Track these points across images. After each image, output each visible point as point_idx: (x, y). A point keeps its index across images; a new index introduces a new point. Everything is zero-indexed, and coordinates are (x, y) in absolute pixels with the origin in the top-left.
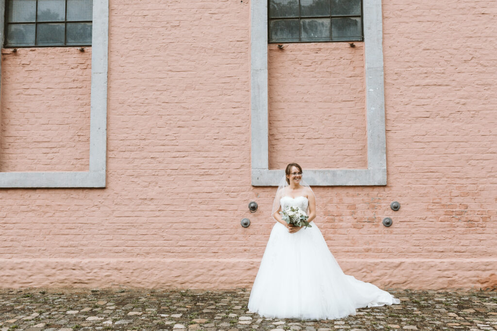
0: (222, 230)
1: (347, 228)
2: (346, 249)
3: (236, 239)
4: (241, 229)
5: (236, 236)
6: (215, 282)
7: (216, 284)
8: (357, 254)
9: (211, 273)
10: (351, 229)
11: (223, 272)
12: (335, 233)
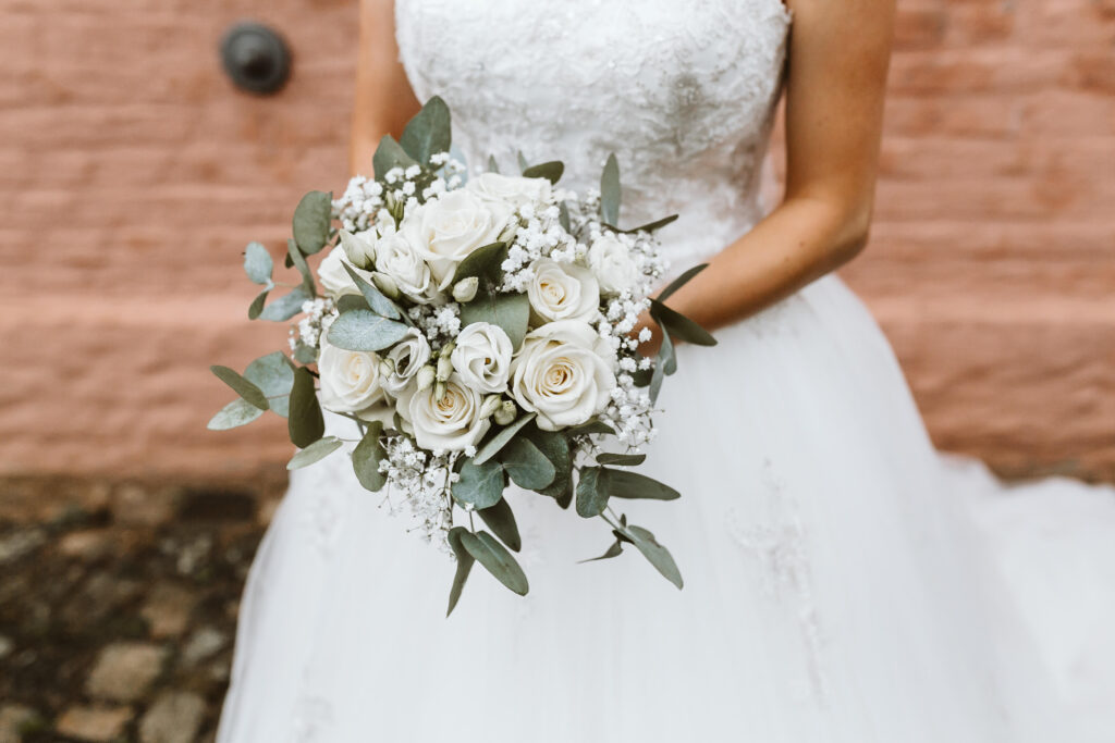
0: (96, 114)
1: (1032, 85)
2: (991, 234)
3: (209, 173)
4: (228, 108)
5: (202, 150)
6: (124, 435)
7: (135, 447)
8: (1058, 270)
9: (85, 387)
10: (1063, 98)
11: (161, 383)
12: (929, 124)
